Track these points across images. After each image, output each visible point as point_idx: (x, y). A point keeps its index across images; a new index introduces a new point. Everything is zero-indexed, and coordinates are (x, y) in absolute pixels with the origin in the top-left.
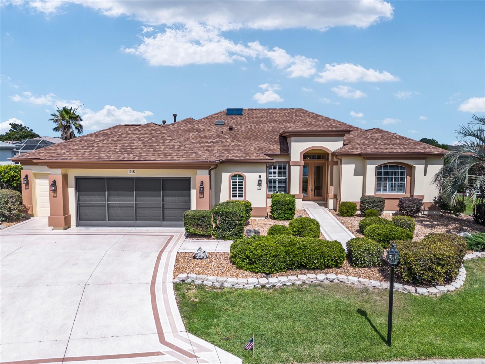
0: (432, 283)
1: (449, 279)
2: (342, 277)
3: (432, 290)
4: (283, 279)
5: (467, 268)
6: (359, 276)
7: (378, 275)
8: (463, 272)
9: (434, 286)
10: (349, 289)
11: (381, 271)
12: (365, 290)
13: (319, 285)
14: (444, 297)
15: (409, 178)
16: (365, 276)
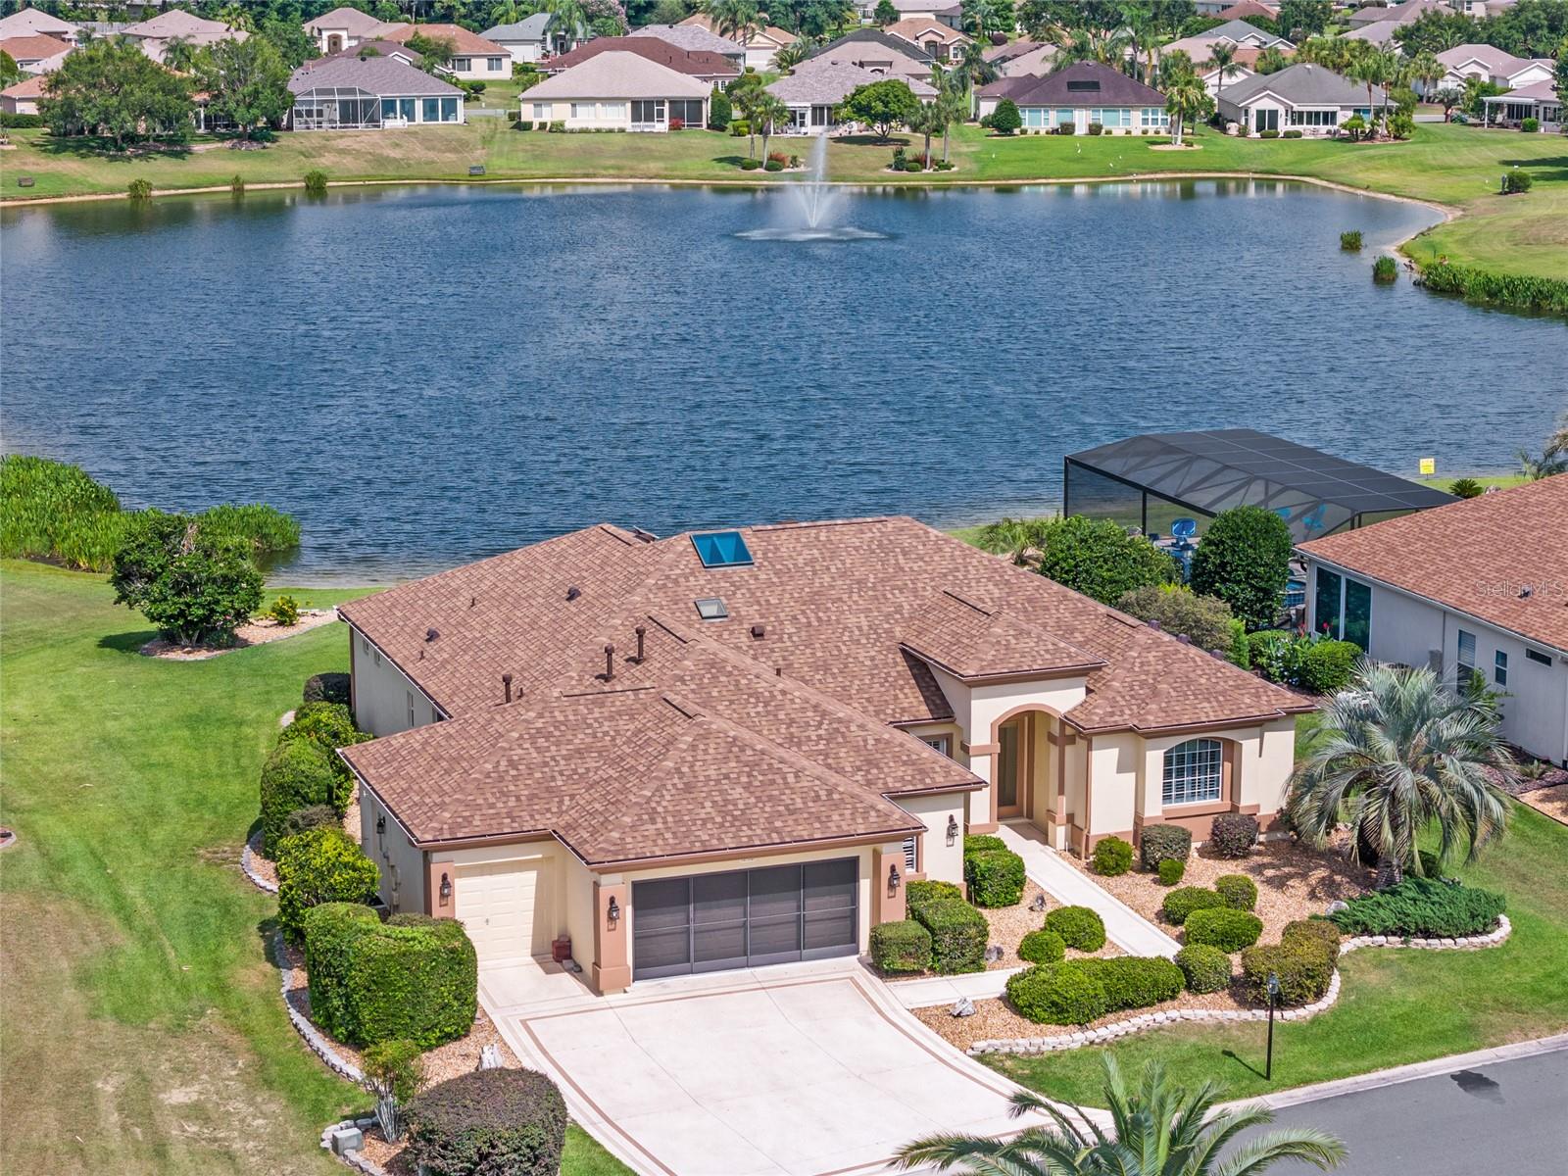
0: (1300, 1002)
1: (1319, 994)
2: (1186, 1012)
3: (1301, 1012)
4: (1113, 1028)
5: (1341, 970)
6: (1204, 1006)
7: (1230, 1002)
8: (1336, 979)
9: (1303, 1006)
10: (1200, 1028)
11: (1232, 995)
12: (1220, 1026)
13: (1160, 1029)
14: (1316, 1020)
15: (1228, 765)
16: (1214, 1005)
